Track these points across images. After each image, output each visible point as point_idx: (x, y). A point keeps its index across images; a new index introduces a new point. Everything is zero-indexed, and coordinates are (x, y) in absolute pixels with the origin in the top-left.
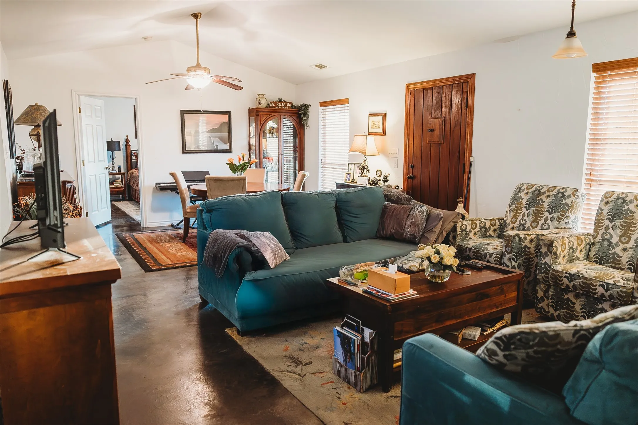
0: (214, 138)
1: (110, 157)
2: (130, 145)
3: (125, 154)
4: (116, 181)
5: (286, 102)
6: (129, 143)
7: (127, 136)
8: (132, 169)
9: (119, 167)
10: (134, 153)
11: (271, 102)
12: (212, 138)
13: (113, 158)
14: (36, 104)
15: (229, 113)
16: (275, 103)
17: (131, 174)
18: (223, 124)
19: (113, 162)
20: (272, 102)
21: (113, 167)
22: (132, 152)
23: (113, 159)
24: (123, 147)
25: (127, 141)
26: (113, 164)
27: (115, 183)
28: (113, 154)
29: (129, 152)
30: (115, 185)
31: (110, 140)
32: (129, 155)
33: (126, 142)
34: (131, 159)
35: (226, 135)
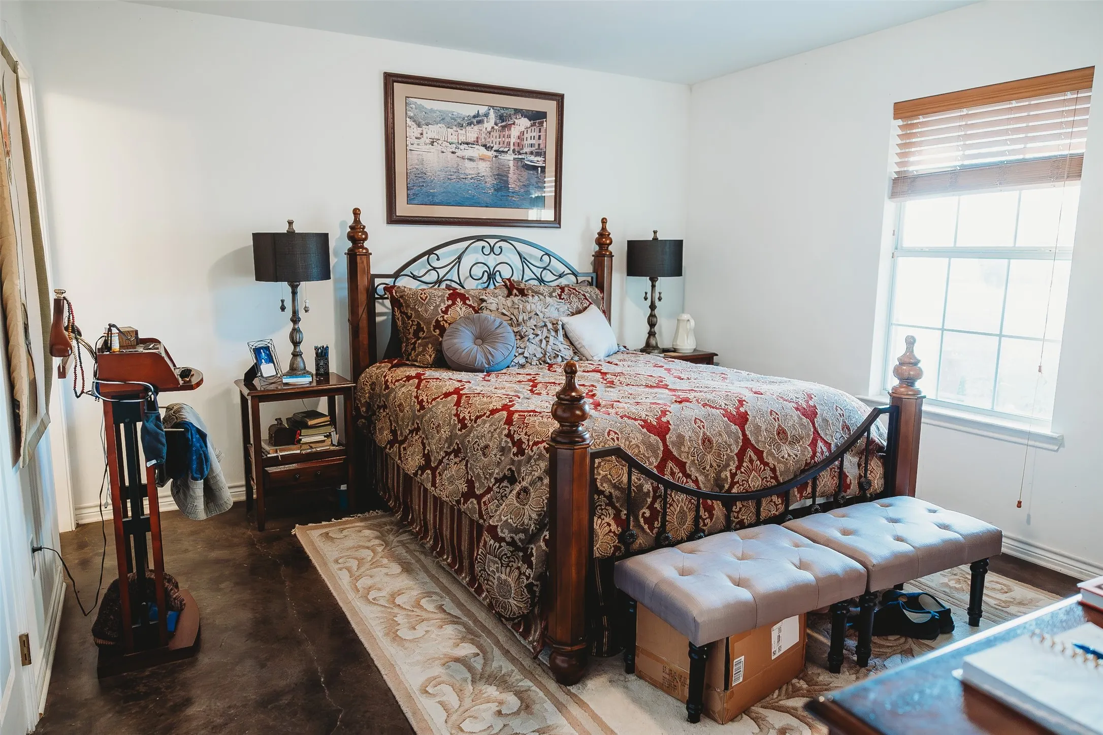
1: (283, 308)
2: (368, 254)
3: (345, 293)
4: (311, 423)
6: (366, 244)
7: (356, 212)
8: (373, 361)
9: (322, 354)
10: (388, 289)
13: (295, 313)
17: (373, 384)
19: (295, 331)
21: (296, 355)
22: (377, 281)
23: (295, 319)
24: (338, 262)
25: (357, 234)
26: (296, 343)
27: (304, 432)
28: (294, 293)
29: (363, 282)
30: (304, 440)
31: (284, 229)
32: (362, 297)
33: (351, 237)
34: (372, 314)
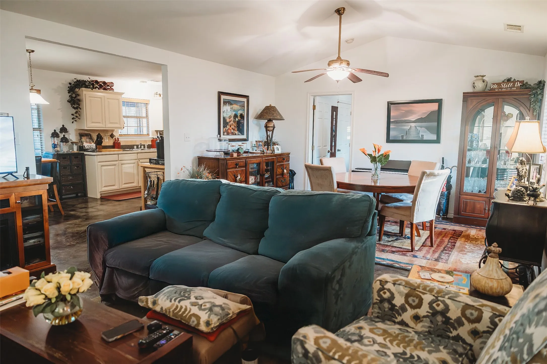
0: (420, 128)
5: (515, 81)
11: (494, 84)
12: (418, 128)
14: (270, 105)
15: (439, 102)
16: (499, 84)
18: (432, 112)
20: (496, 83)
35: (435, 124)
